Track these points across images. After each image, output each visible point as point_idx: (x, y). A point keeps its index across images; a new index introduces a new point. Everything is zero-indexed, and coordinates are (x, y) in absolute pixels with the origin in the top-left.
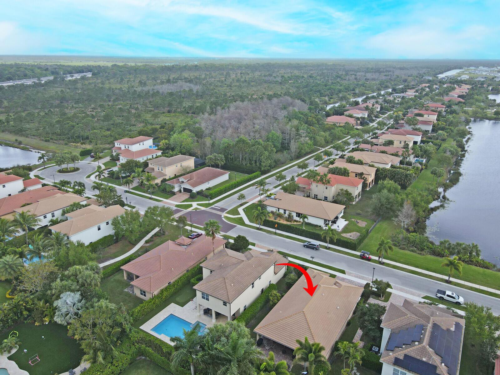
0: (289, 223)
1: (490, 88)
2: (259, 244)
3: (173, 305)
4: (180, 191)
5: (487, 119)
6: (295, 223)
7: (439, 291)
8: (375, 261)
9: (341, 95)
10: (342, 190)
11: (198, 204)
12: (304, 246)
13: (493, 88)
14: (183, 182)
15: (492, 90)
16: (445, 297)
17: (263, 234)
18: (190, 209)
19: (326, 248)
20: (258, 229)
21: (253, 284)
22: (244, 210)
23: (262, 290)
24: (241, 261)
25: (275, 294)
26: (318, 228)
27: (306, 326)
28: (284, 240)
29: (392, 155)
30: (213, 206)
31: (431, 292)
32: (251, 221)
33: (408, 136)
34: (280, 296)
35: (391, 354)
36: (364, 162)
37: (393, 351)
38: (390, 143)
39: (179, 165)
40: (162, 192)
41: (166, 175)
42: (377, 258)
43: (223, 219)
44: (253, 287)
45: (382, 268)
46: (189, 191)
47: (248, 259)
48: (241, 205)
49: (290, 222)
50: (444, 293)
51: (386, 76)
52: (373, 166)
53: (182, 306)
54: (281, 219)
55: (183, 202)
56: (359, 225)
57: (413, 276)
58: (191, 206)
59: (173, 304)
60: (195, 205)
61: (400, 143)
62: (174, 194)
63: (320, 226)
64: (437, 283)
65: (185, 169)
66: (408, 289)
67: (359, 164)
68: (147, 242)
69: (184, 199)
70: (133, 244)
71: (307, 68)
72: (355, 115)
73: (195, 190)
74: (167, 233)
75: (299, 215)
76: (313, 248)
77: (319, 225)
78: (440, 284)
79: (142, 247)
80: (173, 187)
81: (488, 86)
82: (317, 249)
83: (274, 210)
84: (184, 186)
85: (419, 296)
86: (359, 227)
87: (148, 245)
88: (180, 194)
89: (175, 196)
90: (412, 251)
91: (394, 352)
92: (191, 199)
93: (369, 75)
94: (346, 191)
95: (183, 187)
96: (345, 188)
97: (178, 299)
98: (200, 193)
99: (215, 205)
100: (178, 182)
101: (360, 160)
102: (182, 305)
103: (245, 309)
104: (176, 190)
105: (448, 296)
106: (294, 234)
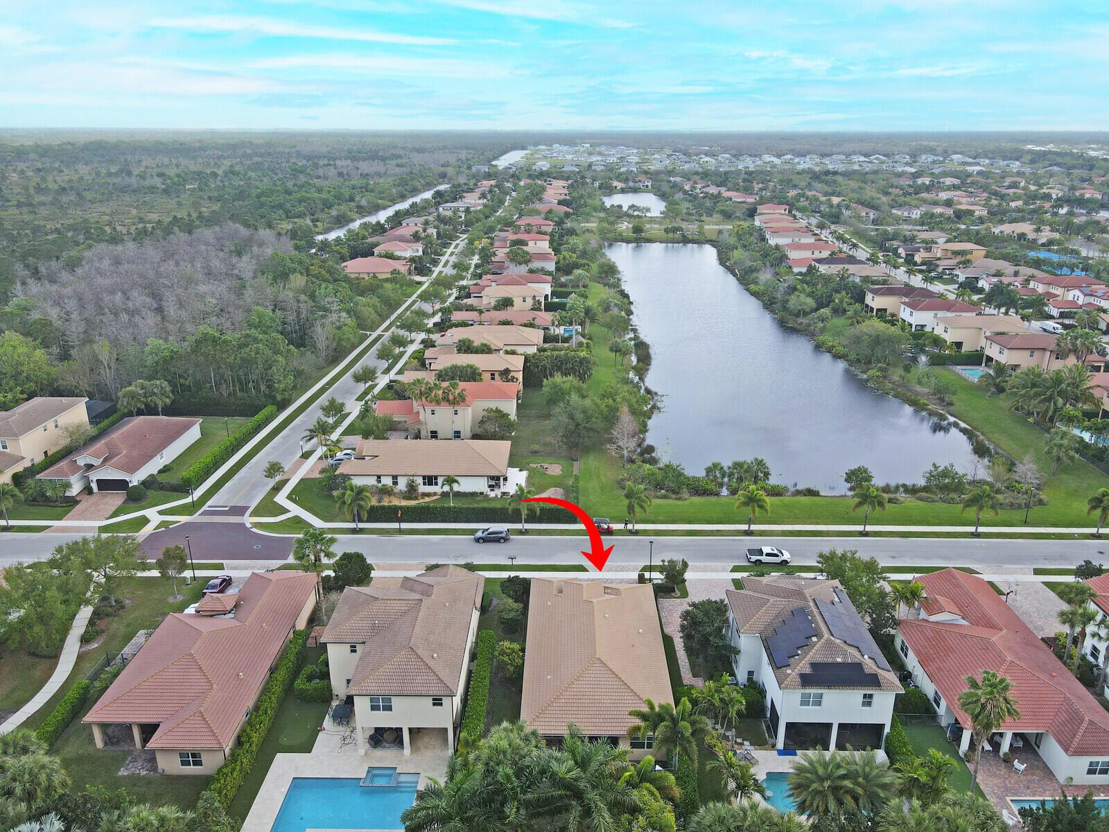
0: (413, 503)
1: (597, 184)
2: (380, 562)
3: (280, 758)
4: (88, 490)
5: (623, 241)
6: (427, 499)
7: (752, 552)
8: (620, 533)
9: (334, 213)
10: (489, 410)
11: (161, 513)
12: (477, 540)
13: (602, 184)
14: (90, 467)
15: (600, 188)
16: (764, 559)
17: (371, 539)
18: (148, 530)
19: (521, 532)
20: (354, 531)
22: (289, 497)
25: (509, 649)
26: (479, 498)
28: (426, 540)
29: (525, 325)
30: (205, 508)
31: (738, 557)
32: (326, 520)
33: (529, 284)
34: (519, 649)
35: (789, 671)
36: (493, 347)
37: (789, 665)
38: (506, 303)
39: (50, 424)
40: (29, 505)
41: (23, 458)
42: (621, 526)
43: (254, 530)
45: (639, 541)
46: (121, 485)
48: (277, 489)
49: (416, 498)
50: (760, 552)
51: (398, 166)
52: (513, 353)
53: (309, 751)
54: (392, 498)
55: (115, 515)
56: (549, 472)
57: (694, 540)
58: (144, 521)
59: (278, 755)
60: (153, 514)
61: (524, 301)
62: (73, 502)
63: (482, 493)
64: (735, 540)
65: (72, 431)
66: (701, 564)
67: (487, 353)
68: (85, 640)
69: (114, 509)
70: (49, 657)
71: (207, 153)
72: (398, 253)
73: (135, 479)
74: (127, 601)
75: (430, 480)
76: (498, 540)
77: (478, 491)
78: (740, 540)
79: (81, 658)
80: (68, 486)
81: (594, 181)
82: (506, 540)
83: (372, 481)
84: (94, 476)
85: (724, 570)
86: (552, 477)
87: (96, 645)
88: (93, 499)
89: (78, 507)
90: (664, 497)
91: (792, 666)
92: (133, 505)
93: (365, 167)
94: (498, 411)
95: (95, 479)
96: (493, 404)
97: (284, 740)
98: (149, 483)
99: (209, 503)
100: (75, 468)
101: (486, 345)
102: (306, 747)
104: (75, 490)
105: (768, 555)
106: (439, 522)
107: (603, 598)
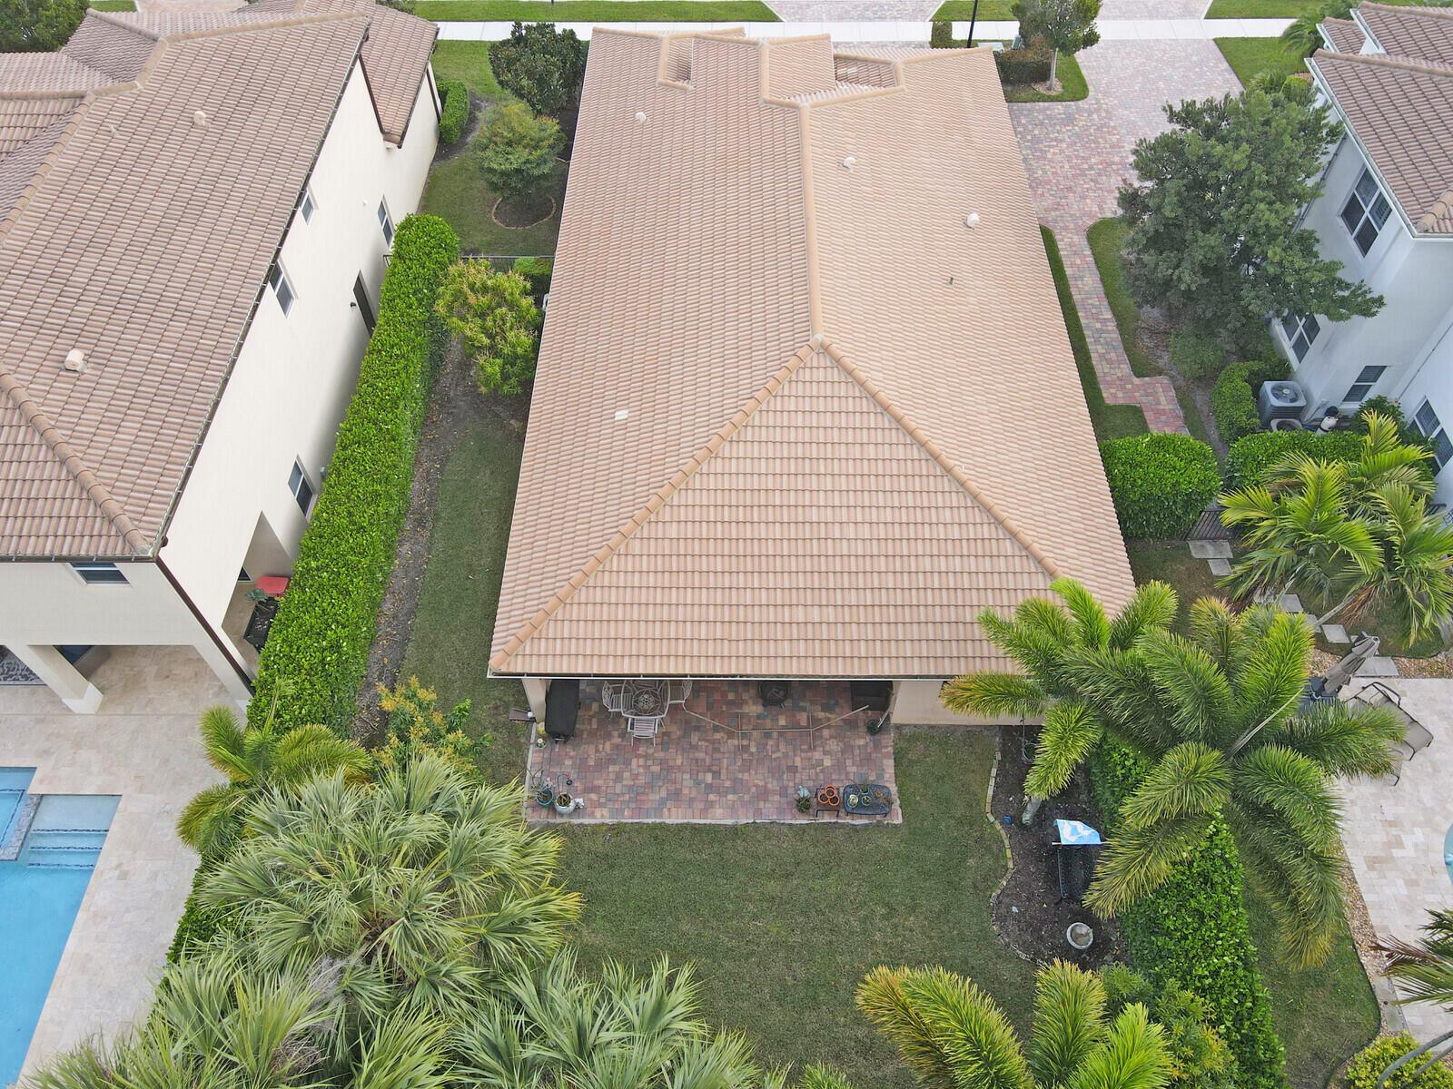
21: (274, 274)
23: (359, 288)
24: (52, 106)
25: (485, 289)
27: (900, 452)
34: (525, 293)
44: (285, 298)
47: (123, 72)
103: (304, 498)
107: (832, 96)
